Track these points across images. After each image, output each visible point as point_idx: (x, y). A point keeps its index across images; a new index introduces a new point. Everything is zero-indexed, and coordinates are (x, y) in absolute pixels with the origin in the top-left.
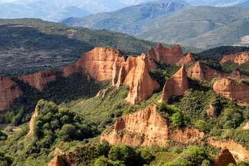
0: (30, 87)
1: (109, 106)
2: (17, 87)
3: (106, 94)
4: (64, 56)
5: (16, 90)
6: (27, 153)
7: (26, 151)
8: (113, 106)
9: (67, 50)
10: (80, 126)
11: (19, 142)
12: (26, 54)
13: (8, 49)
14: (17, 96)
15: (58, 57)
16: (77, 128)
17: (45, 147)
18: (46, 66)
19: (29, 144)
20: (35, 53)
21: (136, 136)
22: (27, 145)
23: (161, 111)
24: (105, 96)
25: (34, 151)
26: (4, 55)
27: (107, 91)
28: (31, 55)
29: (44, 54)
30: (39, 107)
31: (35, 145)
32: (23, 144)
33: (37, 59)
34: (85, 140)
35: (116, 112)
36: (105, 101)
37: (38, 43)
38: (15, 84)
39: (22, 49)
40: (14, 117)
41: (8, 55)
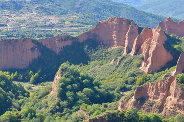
0: (48, 50)
1: (124, 73)
2: (36, 49)
3: (120, 62)
4: (72, 22)
5: (36, 52)
6: (51, 111)
7: (50, 109)
8: (128, 73)
9: (75, 16)
10: (99, 90)
11: (43, 101)
12: (38, 18)
13: (22, 13)
14: (36, 57)
15: (66, 23)
16: (96, 92)
17: (68, 107)
18: (56, 31)
19: (53, 104)
20: (46, 18)
21: (155, 105)
22: (52, 105)
23: (181, 83)
24: (120, 64)
25: (57, 110)
26: (18, 18)
27: (122, 59)
28: (42, 19)
29: (53, 19)
30: (62, 70)
31: (58, 104)
32: (47, 103)
33: (48, 23)
34: (104, 104)
35: (130, 79)
36: (119, 68)
37: (48, 9)
38: (35, 45)
39: (34, 13)
40: (33, 76)
41: (22, 18)
